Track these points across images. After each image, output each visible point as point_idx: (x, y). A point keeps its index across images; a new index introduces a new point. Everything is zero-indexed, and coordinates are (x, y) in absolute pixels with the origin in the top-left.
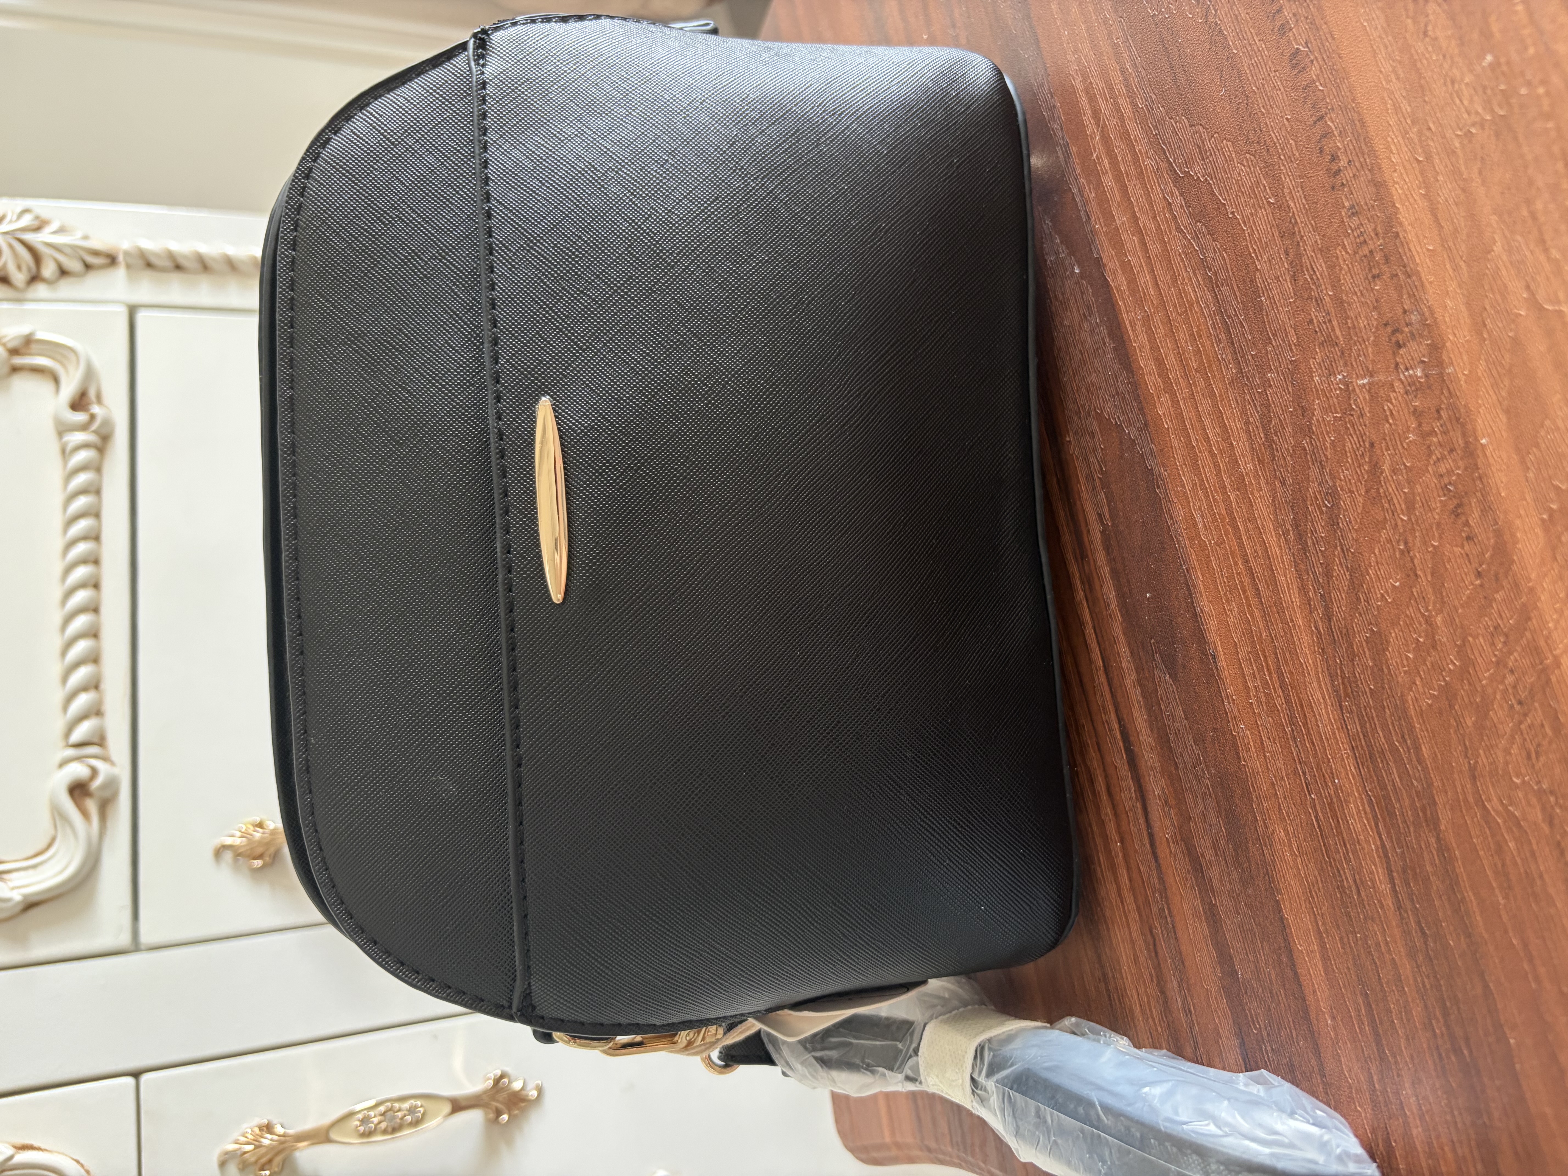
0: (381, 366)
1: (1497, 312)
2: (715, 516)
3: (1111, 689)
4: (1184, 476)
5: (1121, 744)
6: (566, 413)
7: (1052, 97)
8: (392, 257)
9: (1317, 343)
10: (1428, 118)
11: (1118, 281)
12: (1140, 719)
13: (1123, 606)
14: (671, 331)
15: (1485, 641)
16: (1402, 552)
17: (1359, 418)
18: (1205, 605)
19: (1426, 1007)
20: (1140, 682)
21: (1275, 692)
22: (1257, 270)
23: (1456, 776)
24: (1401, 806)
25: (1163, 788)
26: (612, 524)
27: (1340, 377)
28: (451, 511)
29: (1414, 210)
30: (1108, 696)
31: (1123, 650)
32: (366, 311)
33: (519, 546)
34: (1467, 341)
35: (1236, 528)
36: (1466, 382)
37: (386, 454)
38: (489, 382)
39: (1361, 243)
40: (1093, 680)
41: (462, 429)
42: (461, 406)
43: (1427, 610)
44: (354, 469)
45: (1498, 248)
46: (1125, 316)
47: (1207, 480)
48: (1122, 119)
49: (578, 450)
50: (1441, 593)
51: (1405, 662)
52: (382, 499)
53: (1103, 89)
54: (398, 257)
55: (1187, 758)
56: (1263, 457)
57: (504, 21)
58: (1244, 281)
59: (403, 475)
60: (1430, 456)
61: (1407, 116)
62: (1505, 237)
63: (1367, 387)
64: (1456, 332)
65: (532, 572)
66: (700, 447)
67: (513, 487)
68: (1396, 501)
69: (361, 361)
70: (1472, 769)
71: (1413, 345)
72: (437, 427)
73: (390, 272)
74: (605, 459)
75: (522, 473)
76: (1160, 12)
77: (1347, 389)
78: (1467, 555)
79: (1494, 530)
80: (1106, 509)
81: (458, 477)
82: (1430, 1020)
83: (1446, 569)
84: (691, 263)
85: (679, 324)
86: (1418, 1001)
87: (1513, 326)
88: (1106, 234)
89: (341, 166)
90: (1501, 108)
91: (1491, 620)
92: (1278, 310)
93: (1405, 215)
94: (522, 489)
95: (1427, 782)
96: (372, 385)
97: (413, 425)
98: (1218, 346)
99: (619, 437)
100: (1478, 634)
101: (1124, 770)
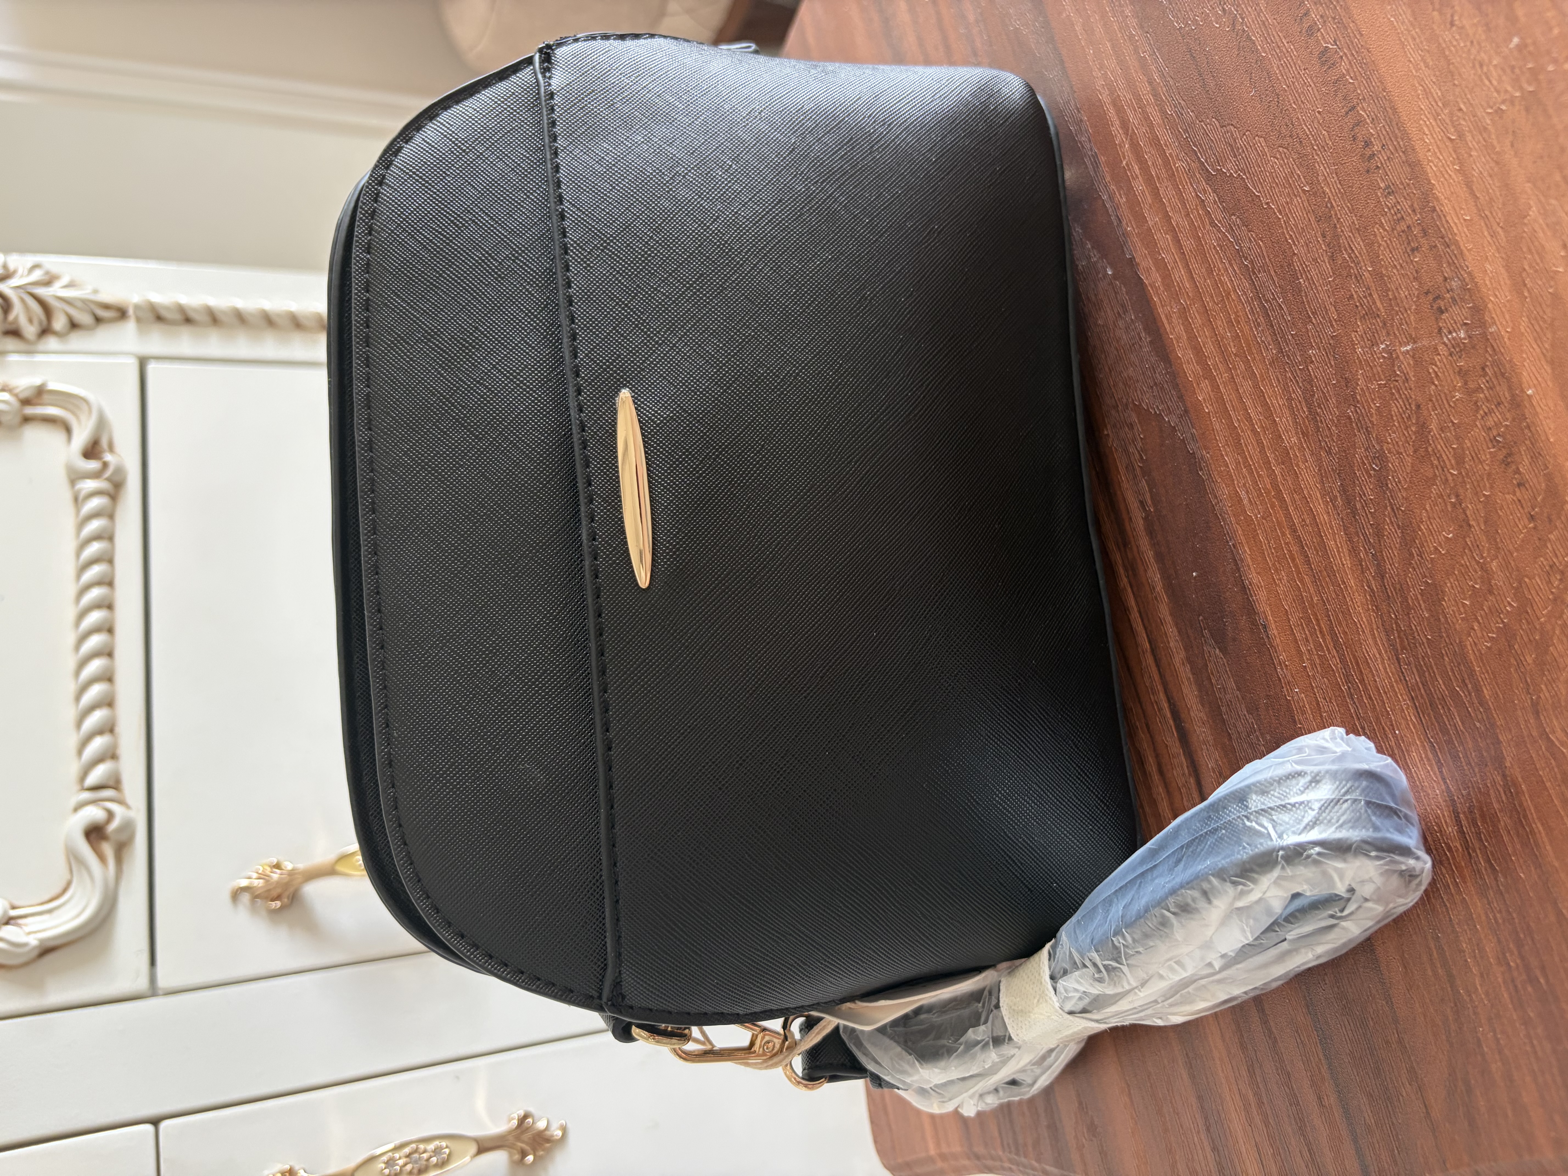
0: (458, 363)
1: (1536, 271)
2: (791, 502)
3: (1159, 670)
4: (1227, 455)
5: (1171, 722)
6: (646, 405)
7: (1079, 112)
8: (467, 259)
9: (1358, 317)
10: (1459, 100)
11: (1152, 278)
12: (1190, 696)
13: (1169, 587)
14: (743, 326)
15: (1541, 580)
16: (1454, 505)
17: (1404, 383)
18: (1254, 577)
19: (1499, 941)
20: (1189, 660)
21: (1329, 653)
22: (1295, 254)
23: (1519, 713)
24: (1464, 749)
25: (1217, 760)
26: (694, 511)
27: (1383, 346)
28: (532, 503)
29: (1449, 184)
30: (1156, 677)
31: (1171, 630)
32: (441, 310)
33: (604, 534)
34: (1508, 301)
35: (1282, 500)
36: (1509, 339)
37: (465, 449)
38: (570, 375)
39: (1398, 220)
40: (1140, 662)
41: (542, 423)
42: (539, 401)
43: (1482, 557)
44: (433, 463)
45: (1533, 212)
46: (1160, 310)
47: (1251, 457)
48: (1151, 126)
49: (658, 440)
50: (1495, 540)
51: (1462, 610)
52: (462, 492)
53: (1130, 100)
54: (472, 258)
55: (1240, 728)
56: (1307, 430)
57: (566, 38)
58: (1282, 266)
59: (483, 468)
60: (1477, 411)
61: (1437, 99)
62: (1540, 201)
63: (1411, 353)
64: (1497, 293)
65: (618, 559)
66: (775, 435)
67: (597, 476)
68: (1445, 458)
69: (438, 358)
70: (1535, 705)
71: (1455, 310)
72: (517, 422)
73: (465, 272)
74: (684, 448)
75: (604, 463)
76: (1187, 24)
77: (1390, 358)
78: (1519, 501)
79: (1545, 475)
80: (1148, 496)
81: (538, 470)
82: (1504, 954)
83: (1500, 516)
84: (759, 261)
85: (749, 319)
86: (1491, 937)
87: (1552, 283)
88: (1139, 234)
89: (414, 173)
90: (1529, 84)
91: (1547, 559)
92: (1317, 290)
93: (1440, 191)
94: (605, 478)
95: (1489, 723)
96: (449, 382)
97: (492, 420)
98: (1256, 329)
99: (697, 427)
100: (1535, 574)
101: (1176, 748)
